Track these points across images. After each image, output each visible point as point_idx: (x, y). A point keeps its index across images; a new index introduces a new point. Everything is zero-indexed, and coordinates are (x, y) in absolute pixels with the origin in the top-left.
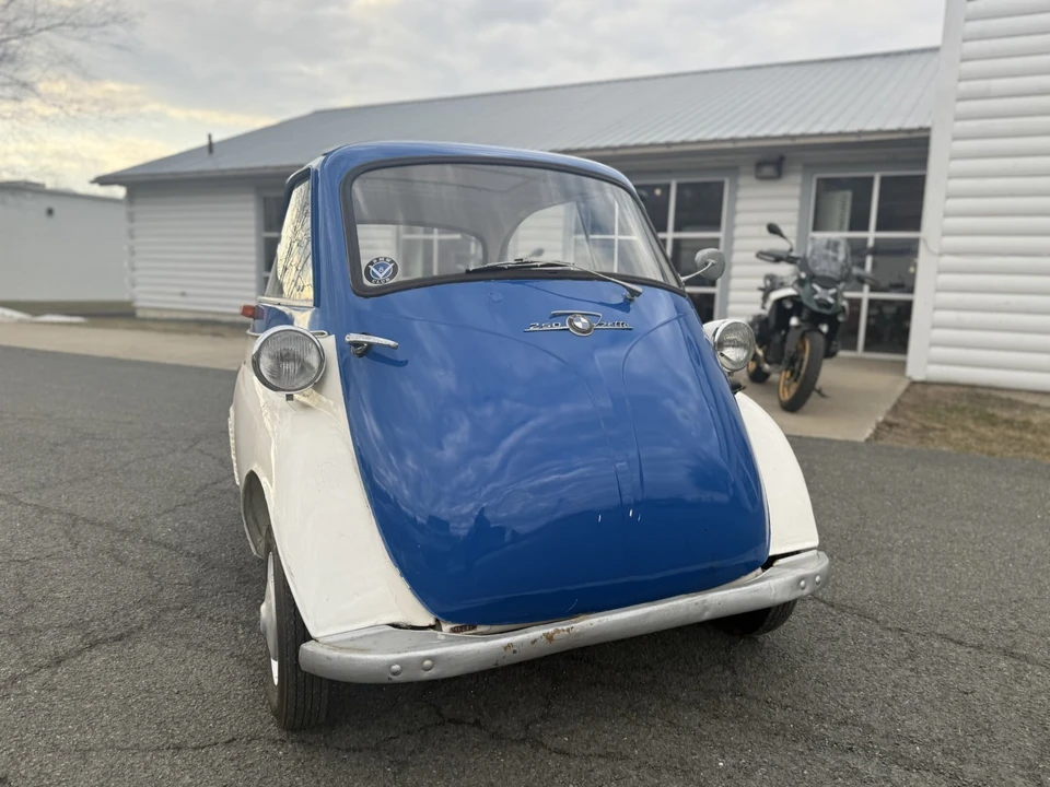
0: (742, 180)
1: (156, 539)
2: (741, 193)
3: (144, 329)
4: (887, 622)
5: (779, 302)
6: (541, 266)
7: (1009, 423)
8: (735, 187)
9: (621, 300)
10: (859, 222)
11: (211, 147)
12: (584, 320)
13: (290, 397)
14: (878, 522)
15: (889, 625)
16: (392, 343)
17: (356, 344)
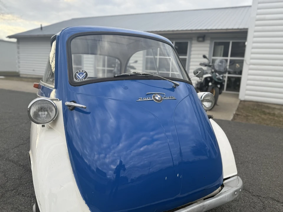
0: (194, 42)
1: (10, 159)
2: (193, 45)
3: (22, 80)
4: (253, 193)
5: (206, 78)
6: (142, 75)
7: (269, 114)
8: (191, 44)
9: (172, 87)
10: (225, 54)
11: (41, 28)
12: (159, 96)
13: (43, 126)
14: (242, 151)
15: (254, 194)
16: (84, 106)
17: (69, 106)
